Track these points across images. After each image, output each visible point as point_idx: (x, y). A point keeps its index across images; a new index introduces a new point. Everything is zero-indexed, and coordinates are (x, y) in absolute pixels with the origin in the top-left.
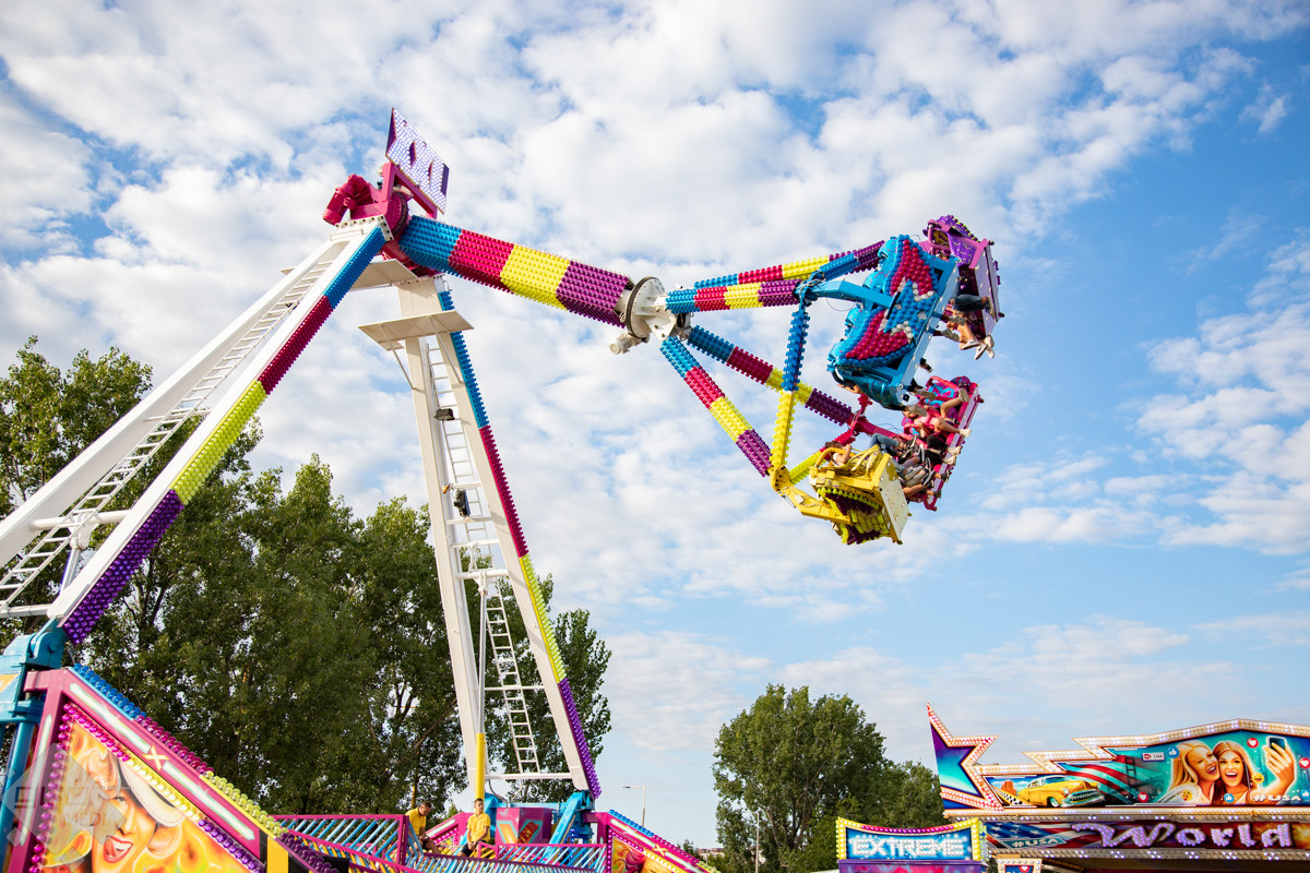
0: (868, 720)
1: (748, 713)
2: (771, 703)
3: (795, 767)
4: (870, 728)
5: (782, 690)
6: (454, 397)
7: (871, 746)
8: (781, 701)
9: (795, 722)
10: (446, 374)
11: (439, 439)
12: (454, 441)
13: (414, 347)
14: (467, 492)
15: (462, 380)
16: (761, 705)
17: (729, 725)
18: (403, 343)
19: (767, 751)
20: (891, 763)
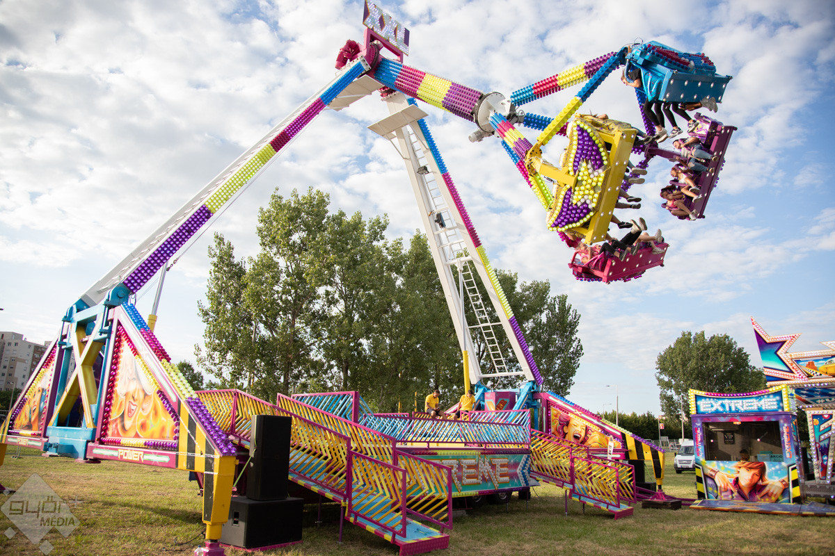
0: (739, 346)
1: (672, 346)
2: (685, 341)
3: (700, 372)
4: (740, 350)
5: (690, 334)
6: (427, 160)
7: (742, 359)
8: (690, 339)
9: (698, 349)
10: (420, 146)
11: (423, 184)
12: (431, 186)
13: (400, 135)
14: (442, 214)
15: (428, 147)
16: (679, 342)
17: (662, 353)
18: (394, 133)
19: (684, 365)
20: (754, 368)
